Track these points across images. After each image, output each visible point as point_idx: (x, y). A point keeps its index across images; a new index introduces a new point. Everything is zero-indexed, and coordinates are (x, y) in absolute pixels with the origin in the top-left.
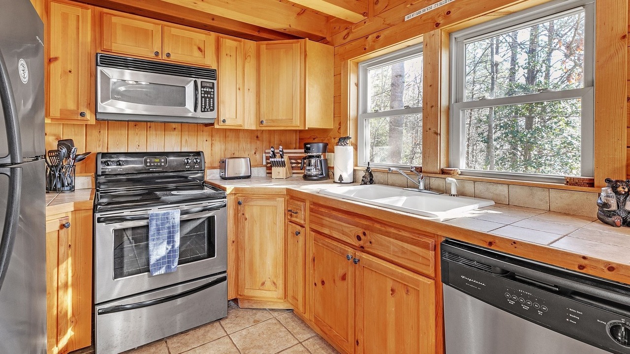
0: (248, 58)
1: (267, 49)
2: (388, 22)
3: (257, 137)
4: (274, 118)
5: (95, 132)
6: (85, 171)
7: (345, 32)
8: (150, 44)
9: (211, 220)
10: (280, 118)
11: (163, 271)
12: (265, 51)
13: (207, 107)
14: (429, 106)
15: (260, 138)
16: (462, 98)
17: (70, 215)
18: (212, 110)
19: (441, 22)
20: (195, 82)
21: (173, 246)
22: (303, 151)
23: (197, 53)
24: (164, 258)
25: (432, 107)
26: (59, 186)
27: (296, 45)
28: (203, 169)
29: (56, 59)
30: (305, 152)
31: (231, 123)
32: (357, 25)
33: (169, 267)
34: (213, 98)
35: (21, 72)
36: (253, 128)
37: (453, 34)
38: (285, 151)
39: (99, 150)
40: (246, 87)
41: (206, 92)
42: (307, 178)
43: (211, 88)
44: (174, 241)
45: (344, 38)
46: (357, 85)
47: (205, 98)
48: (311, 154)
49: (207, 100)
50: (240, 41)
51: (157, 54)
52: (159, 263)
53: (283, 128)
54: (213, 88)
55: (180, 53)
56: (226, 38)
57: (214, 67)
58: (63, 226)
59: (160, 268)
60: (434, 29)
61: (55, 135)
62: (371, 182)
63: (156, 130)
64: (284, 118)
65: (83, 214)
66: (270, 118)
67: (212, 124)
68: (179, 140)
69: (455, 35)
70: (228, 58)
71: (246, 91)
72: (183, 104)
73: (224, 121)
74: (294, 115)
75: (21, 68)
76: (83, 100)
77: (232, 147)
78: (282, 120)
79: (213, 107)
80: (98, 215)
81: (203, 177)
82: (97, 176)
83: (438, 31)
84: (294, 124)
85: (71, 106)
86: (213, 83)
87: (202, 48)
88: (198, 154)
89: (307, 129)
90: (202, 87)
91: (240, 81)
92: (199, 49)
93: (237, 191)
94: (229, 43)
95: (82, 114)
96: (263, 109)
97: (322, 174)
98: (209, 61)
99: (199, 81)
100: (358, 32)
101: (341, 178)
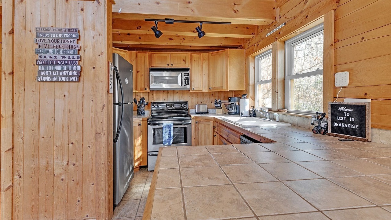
0: (204, 61)
1: (212, 56)
2: (262, 37)
3: (212, 95)
4: (215, 86)
5: (151, 95)
6: (148, 109)
7: (248, 42)
8: (166, 62)
9: (185, 128)
10: (218, 86)
11: (167, 144)
12: (211, 56)
13: (186, 84)
14: (274, 78)
15: (214, 95)
16: (291, 74)
17: (141, 121)
18: (188, 85)
19: (277, 38)
20: (182, 74)
21: (170, 136)
22: (228, 101)
23: (183, 62)
24: (167, 140)
25: (274, 79)
26: (140, 113)
27: (224, 52)
28: (187, 109)
29: (139, 71)
30: (229, 102)
31: (196, 89)
32: (252, 39)
33: (169, 143)
34: (189, 80)
35: (126, 82)
36: (207, 91)
37: (286, 42)
38: (222, 101)
39: (152, 101)
40: (204, 73)
41: (186, 78)
42: (230, 114)
43: (188, 76)
44: (171, 134)
45: (248, 45)
46: (254, 68)
47: (185, 80)
48: (232, 103)
49: (186, 81)
50: (200, 54)
51: (168, 65)
52: (166, 141)
53: (219, 91)
54: (188, 75)
55: (176, 63)
56: (194, 54)
57: (189, 67)
58: (139, 125)
59: (166, 143)
60: (275, 41)
61: (140, 96)
62: (254, 115)
63: (170, 93)
64: (219, 86)
65: (145, 122)
66: (214, 86)
67: (189, 90)
68: (179, 97)
69: (287, 42)
70: (195, 62)
71: (204, 75)
72: (177, 83)
73: (193, 89)
74: (223, 85)
75: (126, 80)
76: (146, 84)
77: (201, 99)
78: (218, 87)
79: (189, 83)
80: (148, 122)
81: (188, 112)
82: (152, 110)
83: (276, 42)
84: (223, 89)
85: (143, 86)
86: (189, 74)
87: (185, 60)
88: (186, 102)
89: (229, 91)
90: (184, 76)
91: (200, 71)
92: (184, 60)
93: (196, 118)
94: (196, 55)
95: (146, 89)
96: (211, 83)
97: (237, 112)
98: (187, 65)
99: (183, 73)
100: (253, 42)
101: (242, 114)
